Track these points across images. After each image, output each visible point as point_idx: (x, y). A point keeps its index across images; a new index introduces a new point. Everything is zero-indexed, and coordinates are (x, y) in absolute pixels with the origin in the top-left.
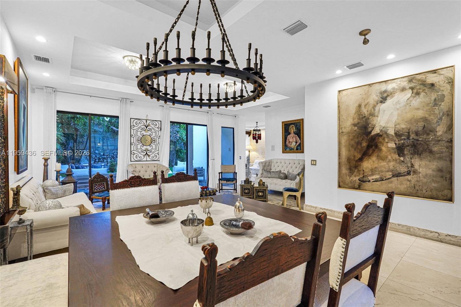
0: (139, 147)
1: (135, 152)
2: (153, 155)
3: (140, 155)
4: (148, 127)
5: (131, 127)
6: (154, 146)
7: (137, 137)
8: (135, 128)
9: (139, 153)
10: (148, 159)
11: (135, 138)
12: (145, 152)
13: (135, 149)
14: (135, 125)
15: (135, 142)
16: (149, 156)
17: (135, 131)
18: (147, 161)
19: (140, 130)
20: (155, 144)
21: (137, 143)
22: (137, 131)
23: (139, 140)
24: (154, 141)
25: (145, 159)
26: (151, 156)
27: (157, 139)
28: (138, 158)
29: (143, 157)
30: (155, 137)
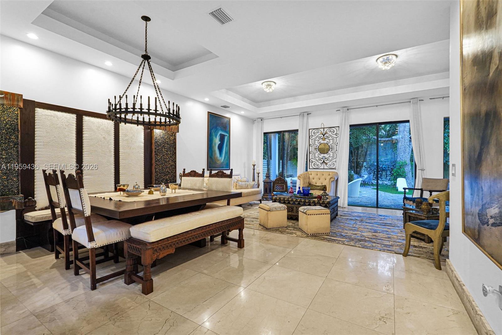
0: (317, 155)
1: (313, 160)
2: (330, 163)
3: (317, 163)
4: (325, 135)
5: (310, 137)
6: (331, 154)
7: (315, 146)
8: (314, 137)
9: (317, 161)
10: (326, 167)
11: (313, 147)
12: (323, 160)
13: (313, 158)
14: (313, 135)
15: (313, 151)
16: (326, 164)
17: (313, 140)
18: (324, 169)
19: (317, 139)
20: (333, 151)
21: (315, 152)
22: (315, 140)
23: (316, 149)
24: (331, 148)
25: (322, 167)
26: (328, 164)
27: (335, 146)
28: (316, 166)
29: (320, 165)
30: (333, 145)
